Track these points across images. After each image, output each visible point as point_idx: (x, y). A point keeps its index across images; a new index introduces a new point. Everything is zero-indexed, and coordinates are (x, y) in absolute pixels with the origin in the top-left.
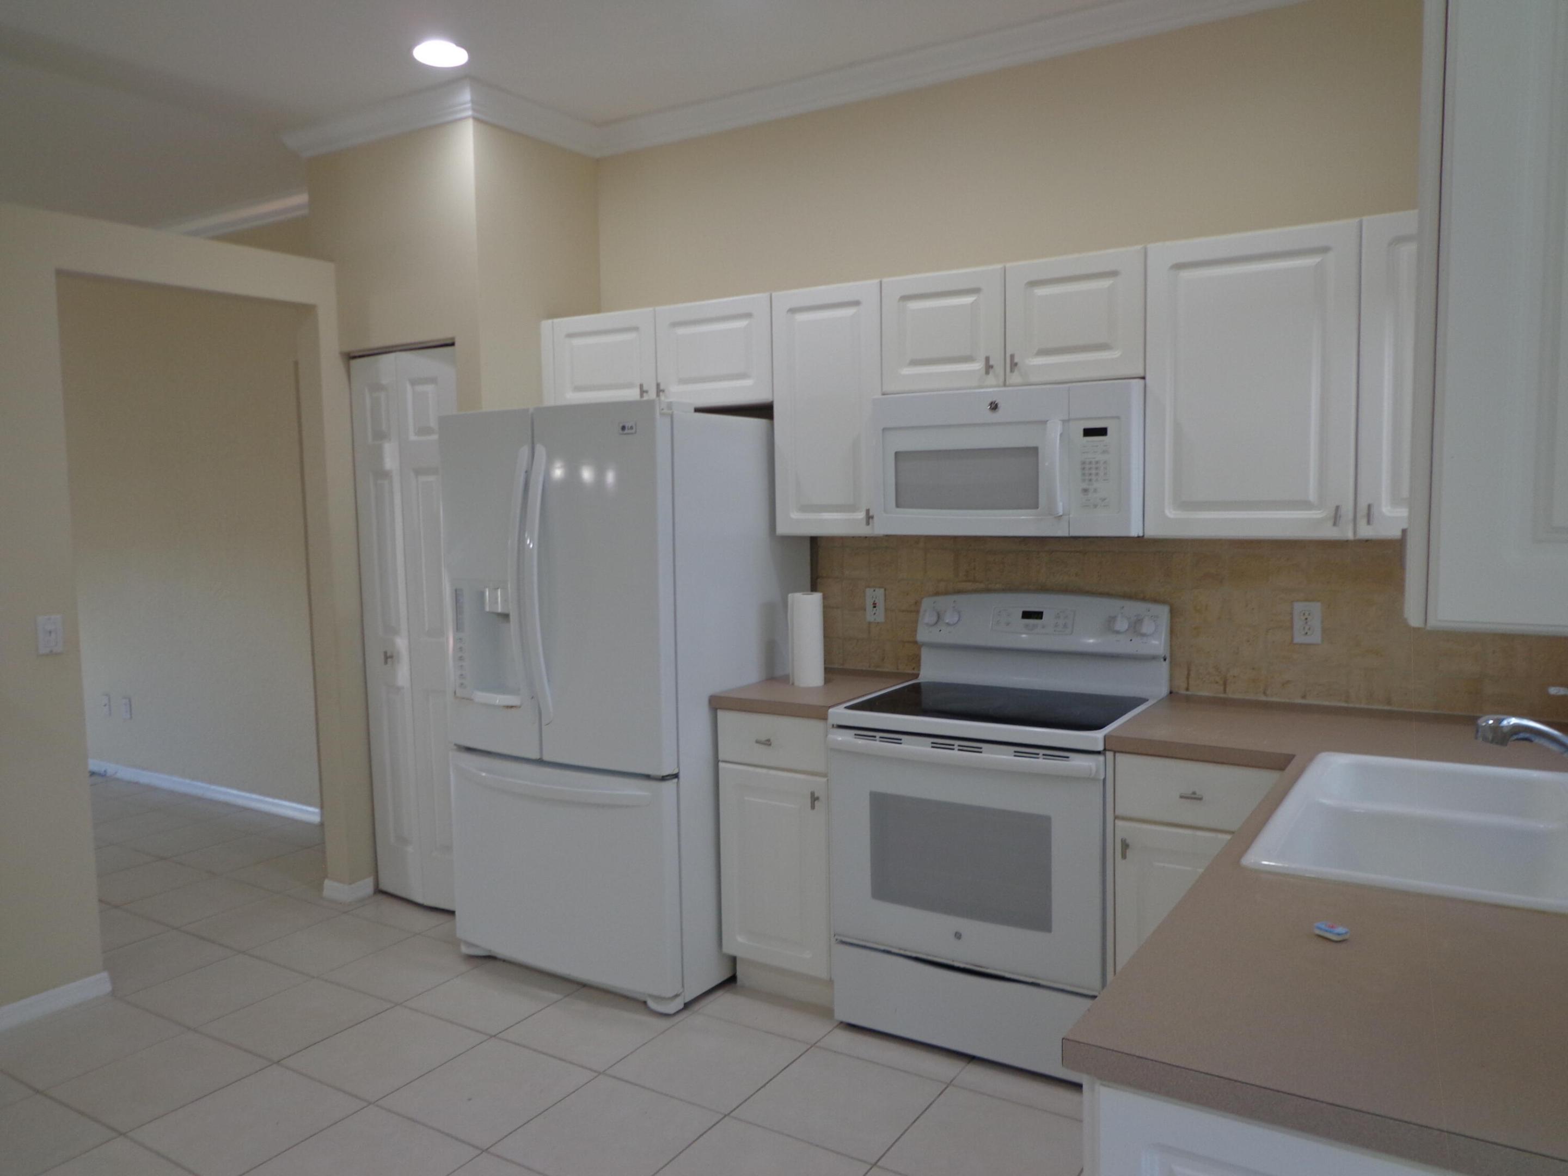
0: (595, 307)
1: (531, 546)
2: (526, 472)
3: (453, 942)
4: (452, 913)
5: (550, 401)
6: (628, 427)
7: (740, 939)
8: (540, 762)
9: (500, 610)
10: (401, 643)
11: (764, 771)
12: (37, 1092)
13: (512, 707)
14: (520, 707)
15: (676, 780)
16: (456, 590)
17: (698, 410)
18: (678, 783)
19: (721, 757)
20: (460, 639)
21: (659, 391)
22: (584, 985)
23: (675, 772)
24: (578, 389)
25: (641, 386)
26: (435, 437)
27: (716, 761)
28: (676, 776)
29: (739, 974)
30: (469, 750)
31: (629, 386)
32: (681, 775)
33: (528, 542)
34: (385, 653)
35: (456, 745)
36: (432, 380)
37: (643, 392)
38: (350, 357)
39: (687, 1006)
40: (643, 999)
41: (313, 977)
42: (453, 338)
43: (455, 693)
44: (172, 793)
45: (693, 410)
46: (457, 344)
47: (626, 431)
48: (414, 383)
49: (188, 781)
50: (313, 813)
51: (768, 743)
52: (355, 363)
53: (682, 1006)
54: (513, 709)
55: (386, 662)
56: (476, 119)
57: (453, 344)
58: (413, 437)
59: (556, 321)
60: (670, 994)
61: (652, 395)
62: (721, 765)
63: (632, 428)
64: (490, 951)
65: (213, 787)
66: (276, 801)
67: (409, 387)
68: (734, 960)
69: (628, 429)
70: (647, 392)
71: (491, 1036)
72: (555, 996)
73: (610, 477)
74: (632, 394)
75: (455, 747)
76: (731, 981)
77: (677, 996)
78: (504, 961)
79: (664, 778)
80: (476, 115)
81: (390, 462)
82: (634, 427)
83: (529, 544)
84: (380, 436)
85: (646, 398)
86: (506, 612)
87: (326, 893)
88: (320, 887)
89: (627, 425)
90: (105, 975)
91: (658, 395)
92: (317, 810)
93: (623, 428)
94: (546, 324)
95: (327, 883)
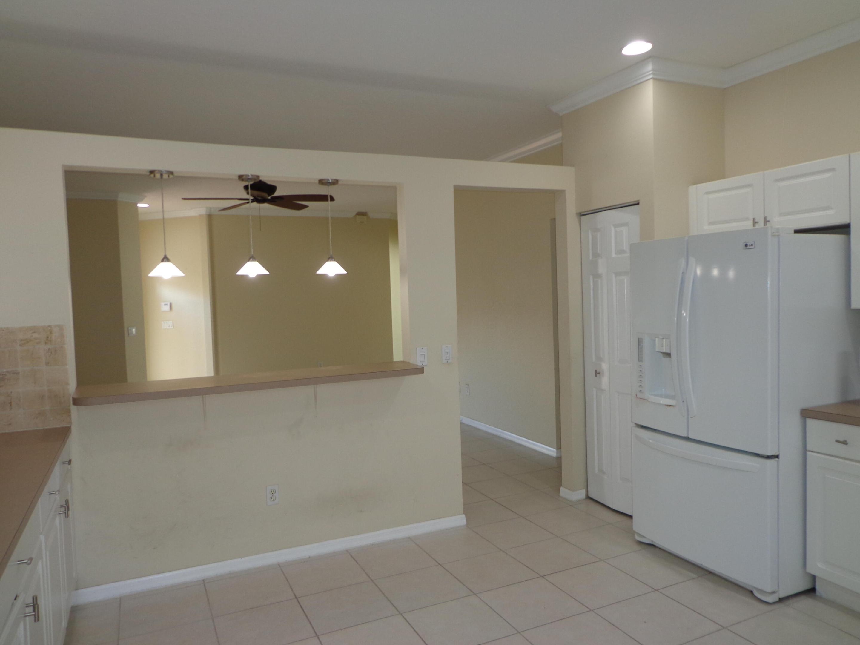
0: (721, 175)
1: (685, 315)
2: (683, 273)
3: (632, 533)
4: (631, 517)
5: (694, 231)
6: (750, 245)
7: (820, 565)
8: (687, 439)
9: (664, 351)
10: (605, 366)
11: (842, 460)
12: (439, 564)
13: (670, 406)
14: (675, 406)
15: (777, 459)
16: (639, 339)
17: (797, 231)
18: (778, 462)
19: (809, 447)
20: (641, 366)
21: (766, 221)
22: (710, 573)
23: (777, 454)
24: (711, 223)
25: (754, 219)
26: (628, 255)
27: (805, 450)
28: (777, 457)
29: (818, 588)
30: (643, 427)
31: (747, 219)
32: (780, 457)
33: (683, 312)
34: (596, 371)
35: (635, 424)
36: (626, 224)
37: (755, 223)
38: (581, 215)
39: (781, 600)
40: (751, 589)
41: (558, 537)
42: (638, 201)
43: (636, 395)
44: (486, 432)
45: (793, 232)
46: (640, 203)
47: (748, 247)
48: (616, 226)
49: (493, 428)
50: (553, 451)
51: (845, 443)
52: (583, 218)
53: (777, 600)
54: (671, 407)
55: (596, 376)
56: (654, 79)
57: (638, 204)
58: (614, 255)
59: (698, 185)
60: (769, 590)
61: (761, 224)
62: (808, 453)
63: (752, 245)
64: (652, 541)
65: (505, 432)
66: (534, 442)
67: (613, 229)
68: (814, 578)
69: (750, 246)
70: (757, 222)
71: (657, 590)
72: (693, 575)
73: (731, 274)
74: (749, 224)
75: (635, 425)
76: (811, 591)
77: (774, 592)
78: (660, 549)
79: (768, 457)
80: (655, 77)
81: (601, 270)
82: (754, 245)
83: (684, 313)
84: (596, 255)
85: (757, 226)
86: (668, 351)
87: (561, 494)
88: (558, 490)
89: (748, 244)
90: (463, 516)
91: (765, 224)
92: (555, 450)
93: (746, 245)
94: (692, 189)
95: (562, 488)
